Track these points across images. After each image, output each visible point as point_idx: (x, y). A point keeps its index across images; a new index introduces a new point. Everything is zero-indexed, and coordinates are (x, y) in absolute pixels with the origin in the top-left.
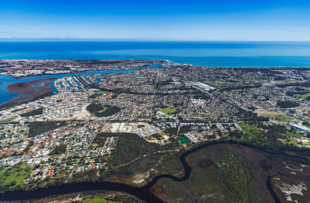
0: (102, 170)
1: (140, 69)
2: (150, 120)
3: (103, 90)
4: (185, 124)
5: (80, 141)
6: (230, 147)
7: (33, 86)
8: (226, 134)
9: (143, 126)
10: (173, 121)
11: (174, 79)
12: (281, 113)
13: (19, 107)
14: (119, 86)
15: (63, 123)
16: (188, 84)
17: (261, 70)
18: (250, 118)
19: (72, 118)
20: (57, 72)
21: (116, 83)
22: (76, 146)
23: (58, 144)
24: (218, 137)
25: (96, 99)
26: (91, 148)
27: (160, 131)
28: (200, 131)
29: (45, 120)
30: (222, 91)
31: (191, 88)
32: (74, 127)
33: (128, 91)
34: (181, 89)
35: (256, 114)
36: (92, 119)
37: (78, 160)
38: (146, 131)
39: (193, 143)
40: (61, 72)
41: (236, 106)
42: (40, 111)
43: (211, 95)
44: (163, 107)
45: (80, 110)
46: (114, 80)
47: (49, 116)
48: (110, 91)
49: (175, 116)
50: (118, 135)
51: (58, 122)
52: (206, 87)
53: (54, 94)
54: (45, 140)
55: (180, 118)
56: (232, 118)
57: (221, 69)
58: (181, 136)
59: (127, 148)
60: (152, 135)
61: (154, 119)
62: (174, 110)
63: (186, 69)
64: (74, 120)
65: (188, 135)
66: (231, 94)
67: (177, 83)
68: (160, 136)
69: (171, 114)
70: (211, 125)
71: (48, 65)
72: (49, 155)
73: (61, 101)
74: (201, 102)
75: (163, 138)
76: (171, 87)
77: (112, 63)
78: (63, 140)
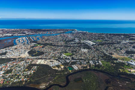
0: (26, 81)
1: (60, 34)
2: (57, 58)
3: (39, 44)
4: (74, 61)
5: (20, 68)
6: (93, 72)
7: (6, 41)
8: (93, 66)
9: (53, 61)
10: (69, 59)
11: (76, 39)
12: (126, 57)
14: (47, 42)
15: (14, 59)
16: (82, 41)
17: (124, 35)
18: (109, 58)
19: (19, 57)
20: (19, 35)
21: (46, 40)
22: (17, 70)
23: (9, 69)
24: (88, 67)
25: (34, 48)
26: (24, 71)
27: (60, 64)
28: (80, 64)
29: (6, 58)
30: (98, 45)
31: (84, 43)
32: (19, 61)
33: (51, 45)
34: (78, 44)
35: (112, 57)
36: (29, 57)
37: (16, 76)
38: (53, 64)
39: (75, 70)
40: (21, 35)
41: (103, 53)
42: (5, 54)
43: (92, 47)
44: (66, 52)
45: (24, 53)
46: (46, 39)
47: (8, 56)
48: (42, 44)
49: (70, 57)
50: (40, 65)
51: (12, 58)
52: (91, 43)
53: (14, 45)
54: (3, 67)
55: (73, 58)
56: (99, 58)
57: (102, 34)
58: (70, 66)
59: (41, 72)
60: (56, 66)
61: (59, 58)
63: (84, 34)
64: (20, 58)
65: (73, 66)
67: (77, 41)
68: (60, 66)
69: (69, 56)
70: (87, 61)
71: (16, 31)
72: (3, 74)
73: (16, 48)
74: (86, 50)
75: (61, 67)
76: (73, 43)
77: (48, 31)
78: (12, 67)
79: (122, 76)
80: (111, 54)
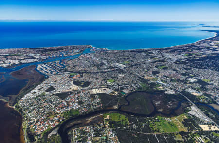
0: (102, 107)
3: (72, 72)
4: (121, 86)
5: (85, 98)
6: (139, 93)
7: (28, 73)
8: (136, 88)
9: (105, 89)
10: (115, 85)
11: (103, 61)
12: (154, 77)
14: (78, 69)
15: (71, 92)
17: (143, 51)
19: (72, 89)
21: (74, 67)
23: (77, 101)
24: (134, 90)
25: (74, 78)
26: (92, 100)
27: (113, 91)
28: (127, 88)
29: (61, 92)
30: (129, 67)
31: (115, 67)
32: (77, 93)
33: (86, 72)
34: (110, 68)
35: (145, 79)
36: (81, 89)
37: (91, 105)
38: (108, 91)
39: (127, 93)
41: (137, 76)
42: (53, 88)
43: (125, 70)
44: (108, 79)
45: (71, 85)
46: (72, 65)
48: (76, 72)
49: (115, 83)
50: (97, 94)
51: (68, 92)
53: (48, 77)
54: (71, 100)
55: (118, 84)
56: (137, 81)
60: (111, 93)
61: (107, 86)
62: (113, 80)
63: (106, 53)
64: (74, 90)
65: (123, 90)
66: (133, 69)
67: (107, 64)
68: (114, 93)
69: (113, 82)
70: (130, 85)
72: (79, 105)
73: (56, 81)
74: (122, 75)
75: (116, 93)
76: (105, 67)
78: (78, 99)
79: (156, 92)
80: (144, 76)
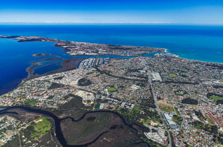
0: (55, 109)
4: (109, 99)
5: (60, 96)
8: (121, 108)
9: (90, 95)
13: (57, 74)
14: (108, 68)
16: (148, 73)
19: (69, 84)
20: (91, 54)
21: (110, 66)
22: (57, 97)
23: (53, 95)
25: (88, 75)
26: (61, 100)
27: (93, 99)
28: (110, 104)
29: (59, 83)
30: (162, 82)
31: (146, 77)
32: (65, 89)
33: (108, 73)
34: (139, 76)
36: (75, 86)
37: (52, 103)
39: (99, 109)
42: (62, 78)
44: (112, 87)
45: (76, 80)
48: (100, 71)
49: (110, 93)
50: (75, 96)
51: (62, 85)
52: (157, 77)
58: (99, 104)
60: (88, 100)
61: (99, 92)
62: (115, 90)
65: (102, 104)
70: (120, 102)
72: (47, 98)
73: (74, 73)
74: (136, 88)
75: (90, 103)
